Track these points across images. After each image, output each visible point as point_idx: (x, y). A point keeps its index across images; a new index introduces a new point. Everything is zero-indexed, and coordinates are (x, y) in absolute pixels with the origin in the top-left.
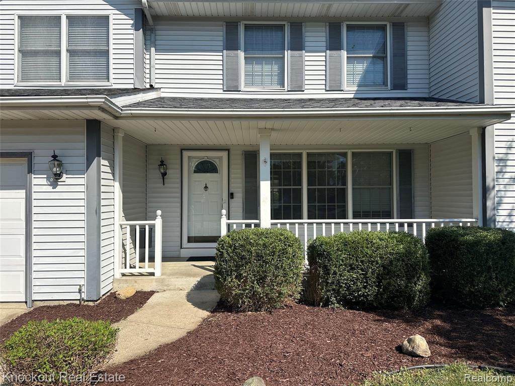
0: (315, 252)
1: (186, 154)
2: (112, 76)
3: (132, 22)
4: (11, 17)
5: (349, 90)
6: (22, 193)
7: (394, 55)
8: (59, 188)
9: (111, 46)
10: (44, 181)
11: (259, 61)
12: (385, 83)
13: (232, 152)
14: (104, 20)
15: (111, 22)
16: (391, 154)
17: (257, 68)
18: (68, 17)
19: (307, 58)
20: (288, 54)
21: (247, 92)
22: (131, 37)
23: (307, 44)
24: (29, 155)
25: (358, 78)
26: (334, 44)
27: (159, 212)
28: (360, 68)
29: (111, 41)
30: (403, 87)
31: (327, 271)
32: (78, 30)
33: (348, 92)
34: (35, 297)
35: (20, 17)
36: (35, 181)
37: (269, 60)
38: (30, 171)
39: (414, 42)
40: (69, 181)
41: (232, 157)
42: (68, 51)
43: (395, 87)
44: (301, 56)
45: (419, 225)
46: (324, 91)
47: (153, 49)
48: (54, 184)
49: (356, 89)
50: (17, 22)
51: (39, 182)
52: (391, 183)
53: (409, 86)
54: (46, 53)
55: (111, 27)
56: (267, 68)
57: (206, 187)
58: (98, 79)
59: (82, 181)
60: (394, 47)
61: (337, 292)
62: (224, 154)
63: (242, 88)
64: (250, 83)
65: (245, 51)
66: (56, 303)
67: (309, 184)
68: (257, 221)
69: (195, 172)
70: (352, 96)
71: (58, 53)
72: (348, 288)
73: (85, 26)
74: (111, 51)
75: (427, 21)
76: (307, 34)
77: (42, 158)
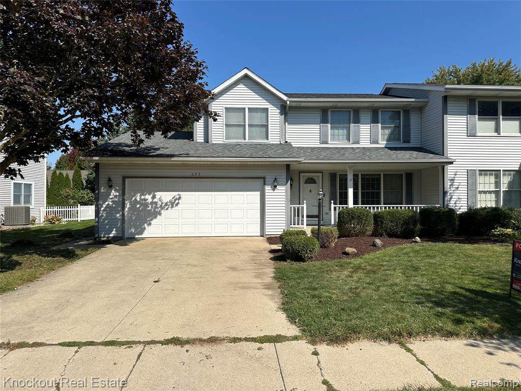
0: (376, 216)
1: (302, 174)
2: (270, 137)
3: (279, 111)
4: (222, 108)
5: (382, 143)
6: (258, 193)
7: (404, 126)
8: (275, 191)
9: (270, 123)
10: (270, 188)
11: (338, 128)
12: (399, 140)
13: (324, 174)
14: (266, 110)
15: (269, 111)
16: (403, 174)
17: (336, 131)
18: (249, 109)
19: (361, 127)
20: (352, 125)
21: (332, 144)
22: (278, 118)
23: (361, 120)
24: (264, 178)
25: (386, 137)
26: (375, 121)
27: (305, 201)
28: (387, 132)
29: (270, 121)
30: (408, 142)
31: (382, 223)
32: (254, 114)
33: (382, 144)
34: (267, 233)
35: (226, 108)
36: (266, 188)
37: (342, 128)
38: (265, 184)
39: (414, 119)
40: (279, 188)
41: (324, 176)
42: (249, 125)
43: (404, 142)
44: (358, 126)
45: (416, 207)
46: (369, 144)
47: (287, 123)
48: (274, 190)
49: (386, 142)
50: (224, 109)
51: (268, 189)
52: (402, 189)
53: (411, 141)
54: (239, 126)
55: (269, 113)
56: (341, 131)
57: (310, 191)
58: (262, 139)
59: (284, 188)
60: (404, 122)
61: (386, 231)
62: (320, 175)
63: (329, 142)
64: (333, 139)
65: (331, 124)
66: (275, 236)
67: (362, 190)
68: (347, 206)
69: (305, 183)
70: (384, 146)
71: (244, 126)
72: (390, 229)
73: (257, 112)
74: (269, 125)
75: (420, 109)
76: (362, 115)
77: (269, 179)
